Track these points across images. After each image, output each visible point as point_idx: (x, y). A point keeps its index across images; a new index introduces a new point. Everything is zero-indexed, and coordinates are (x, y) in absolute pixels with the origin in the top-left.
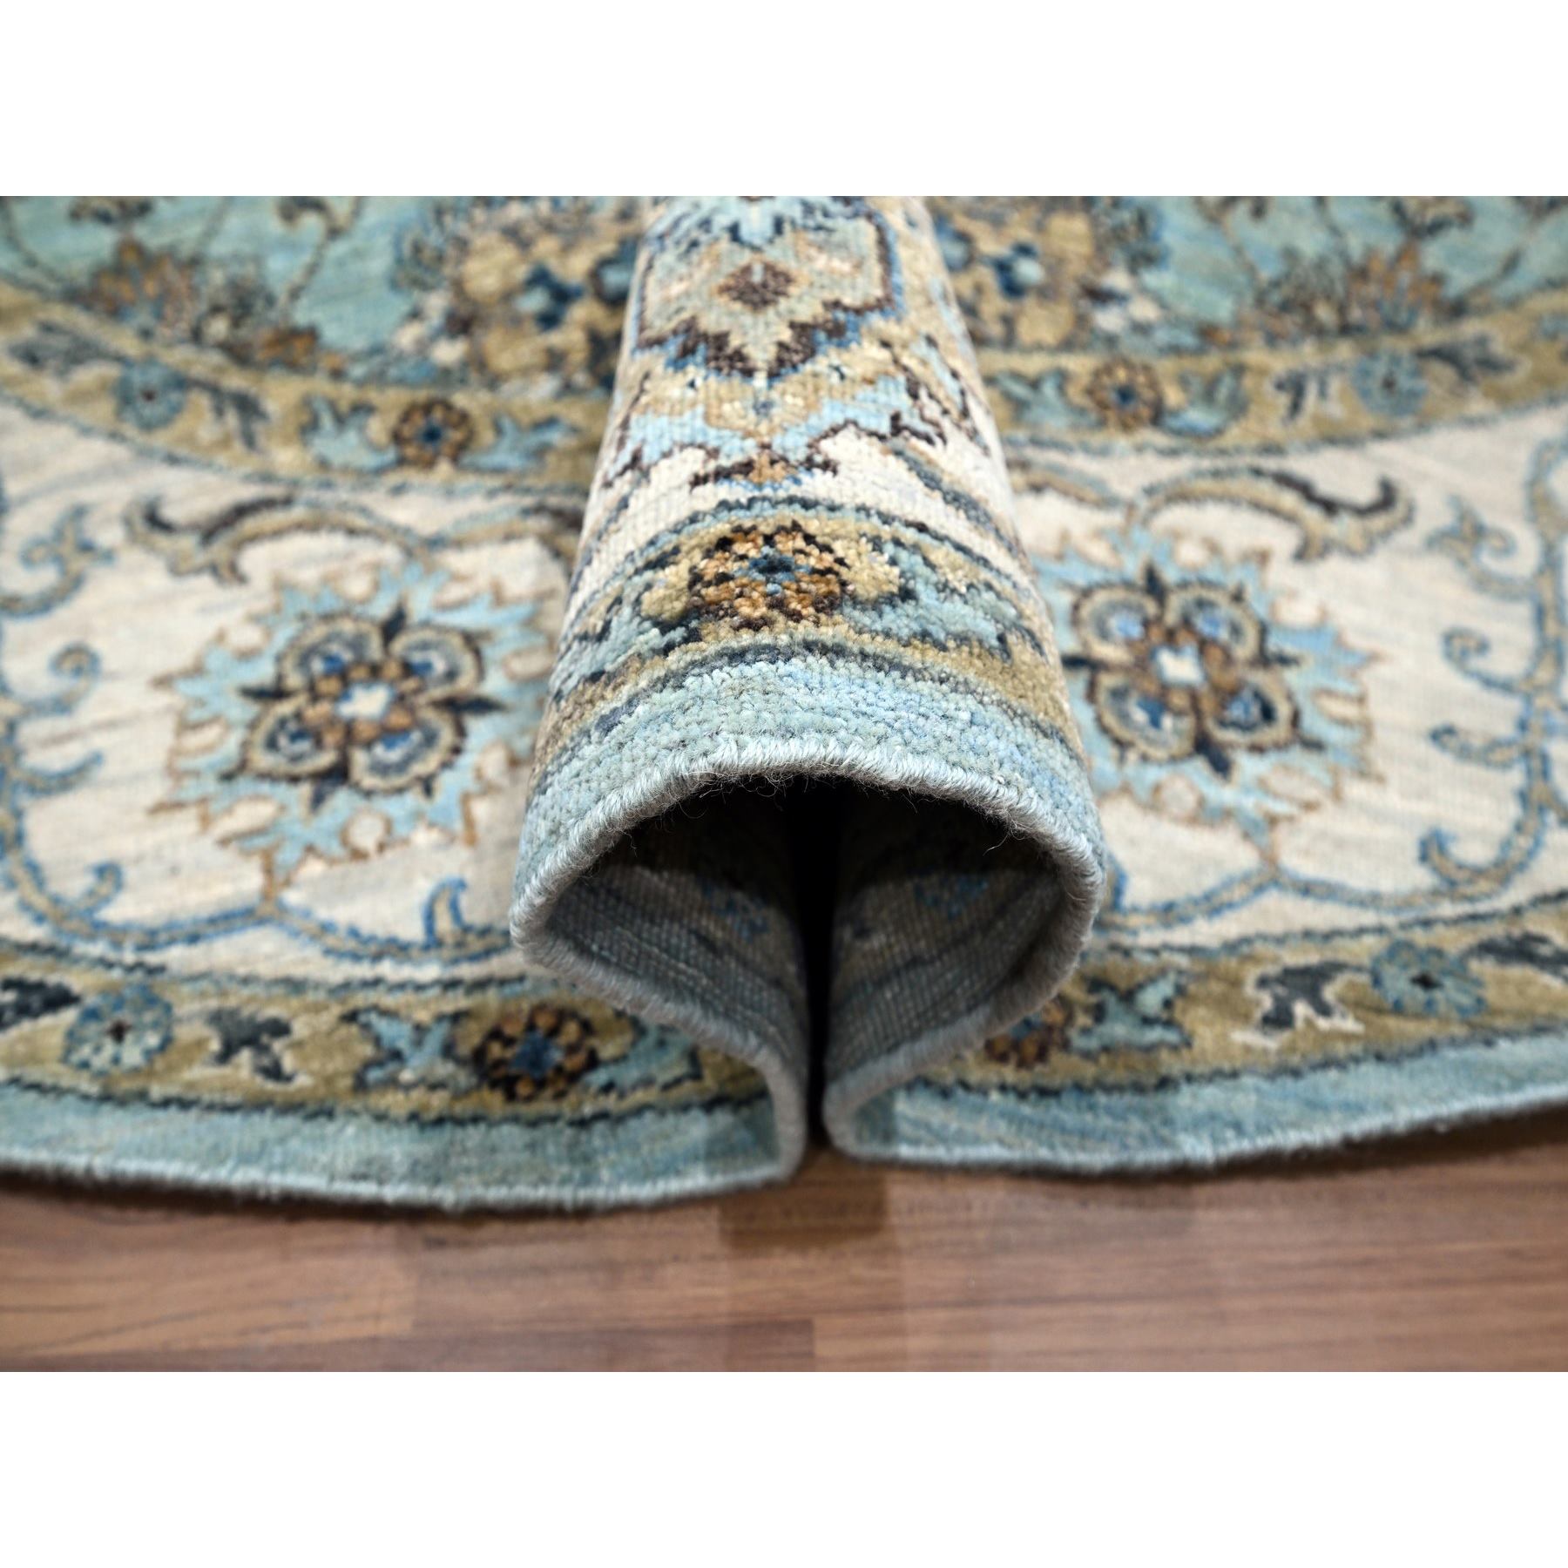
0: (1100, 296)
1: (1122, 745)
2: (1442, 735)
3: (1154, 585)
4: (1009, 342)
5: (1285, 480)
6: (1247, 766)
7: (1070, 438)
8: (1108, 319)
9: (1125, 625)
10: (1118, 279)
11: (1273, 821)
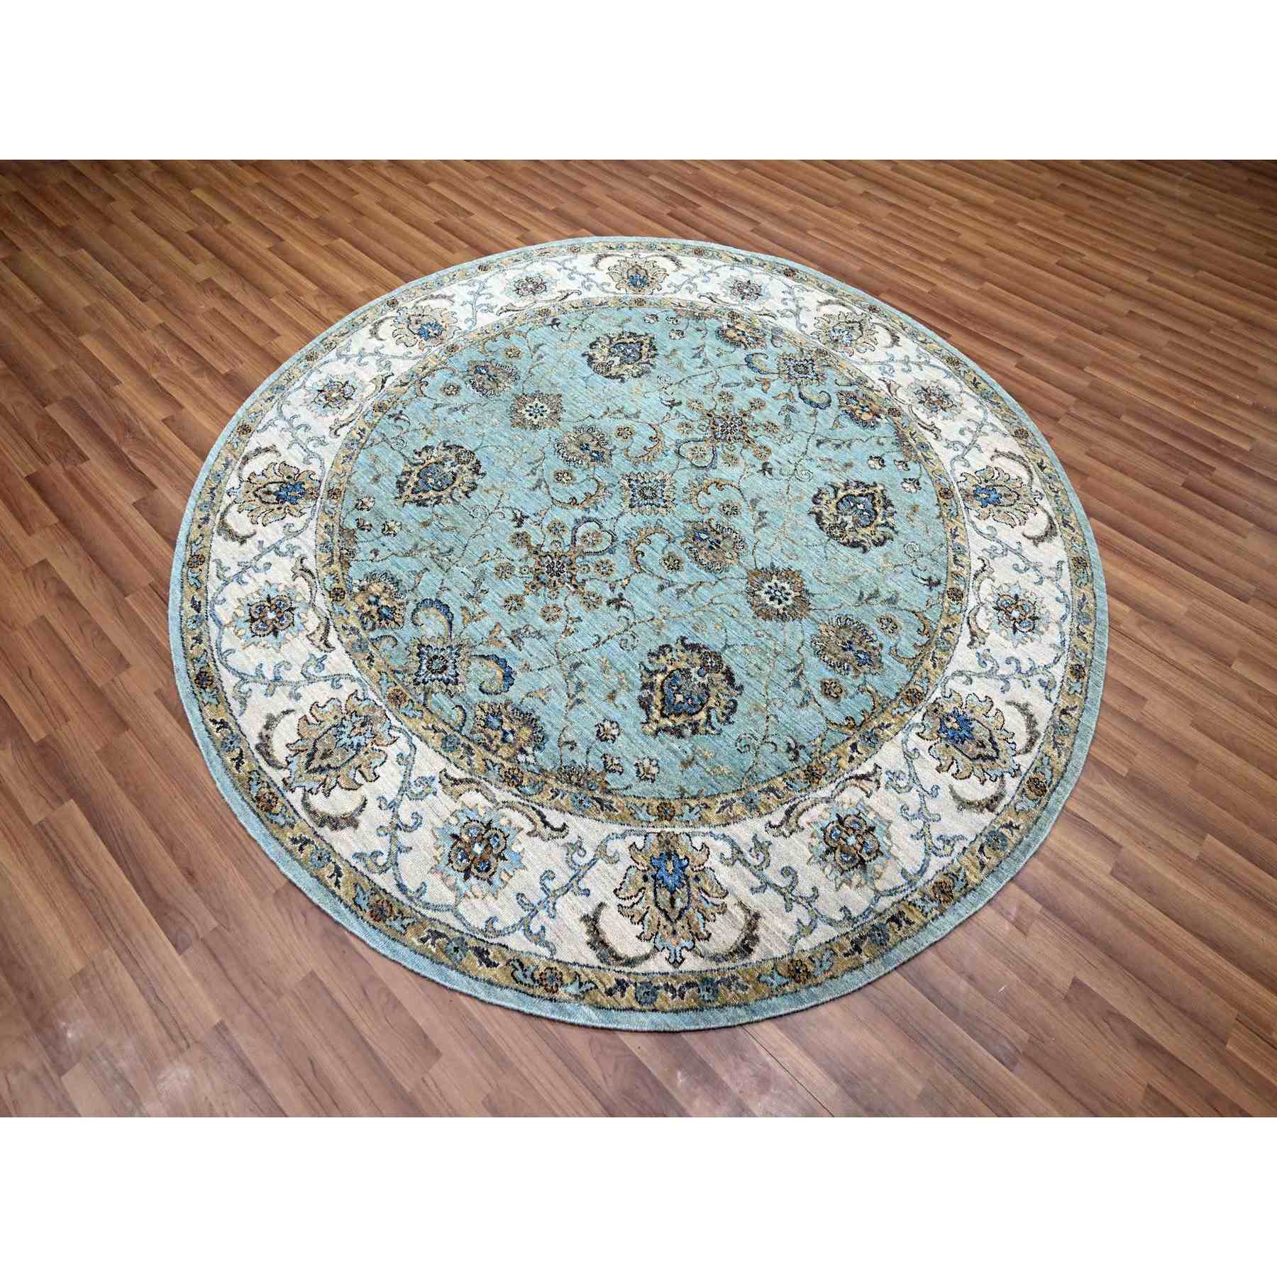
0: (522, 751)
1: (450, 861)
2: (520, 895)
3: (488, 827)
4: (495, 752)
5: (539, 813)
6: (473, 880)
7: (493, 781)
8: (521, 758)
9: (474, 832)
10: (529, 750)
11: (465, 895)
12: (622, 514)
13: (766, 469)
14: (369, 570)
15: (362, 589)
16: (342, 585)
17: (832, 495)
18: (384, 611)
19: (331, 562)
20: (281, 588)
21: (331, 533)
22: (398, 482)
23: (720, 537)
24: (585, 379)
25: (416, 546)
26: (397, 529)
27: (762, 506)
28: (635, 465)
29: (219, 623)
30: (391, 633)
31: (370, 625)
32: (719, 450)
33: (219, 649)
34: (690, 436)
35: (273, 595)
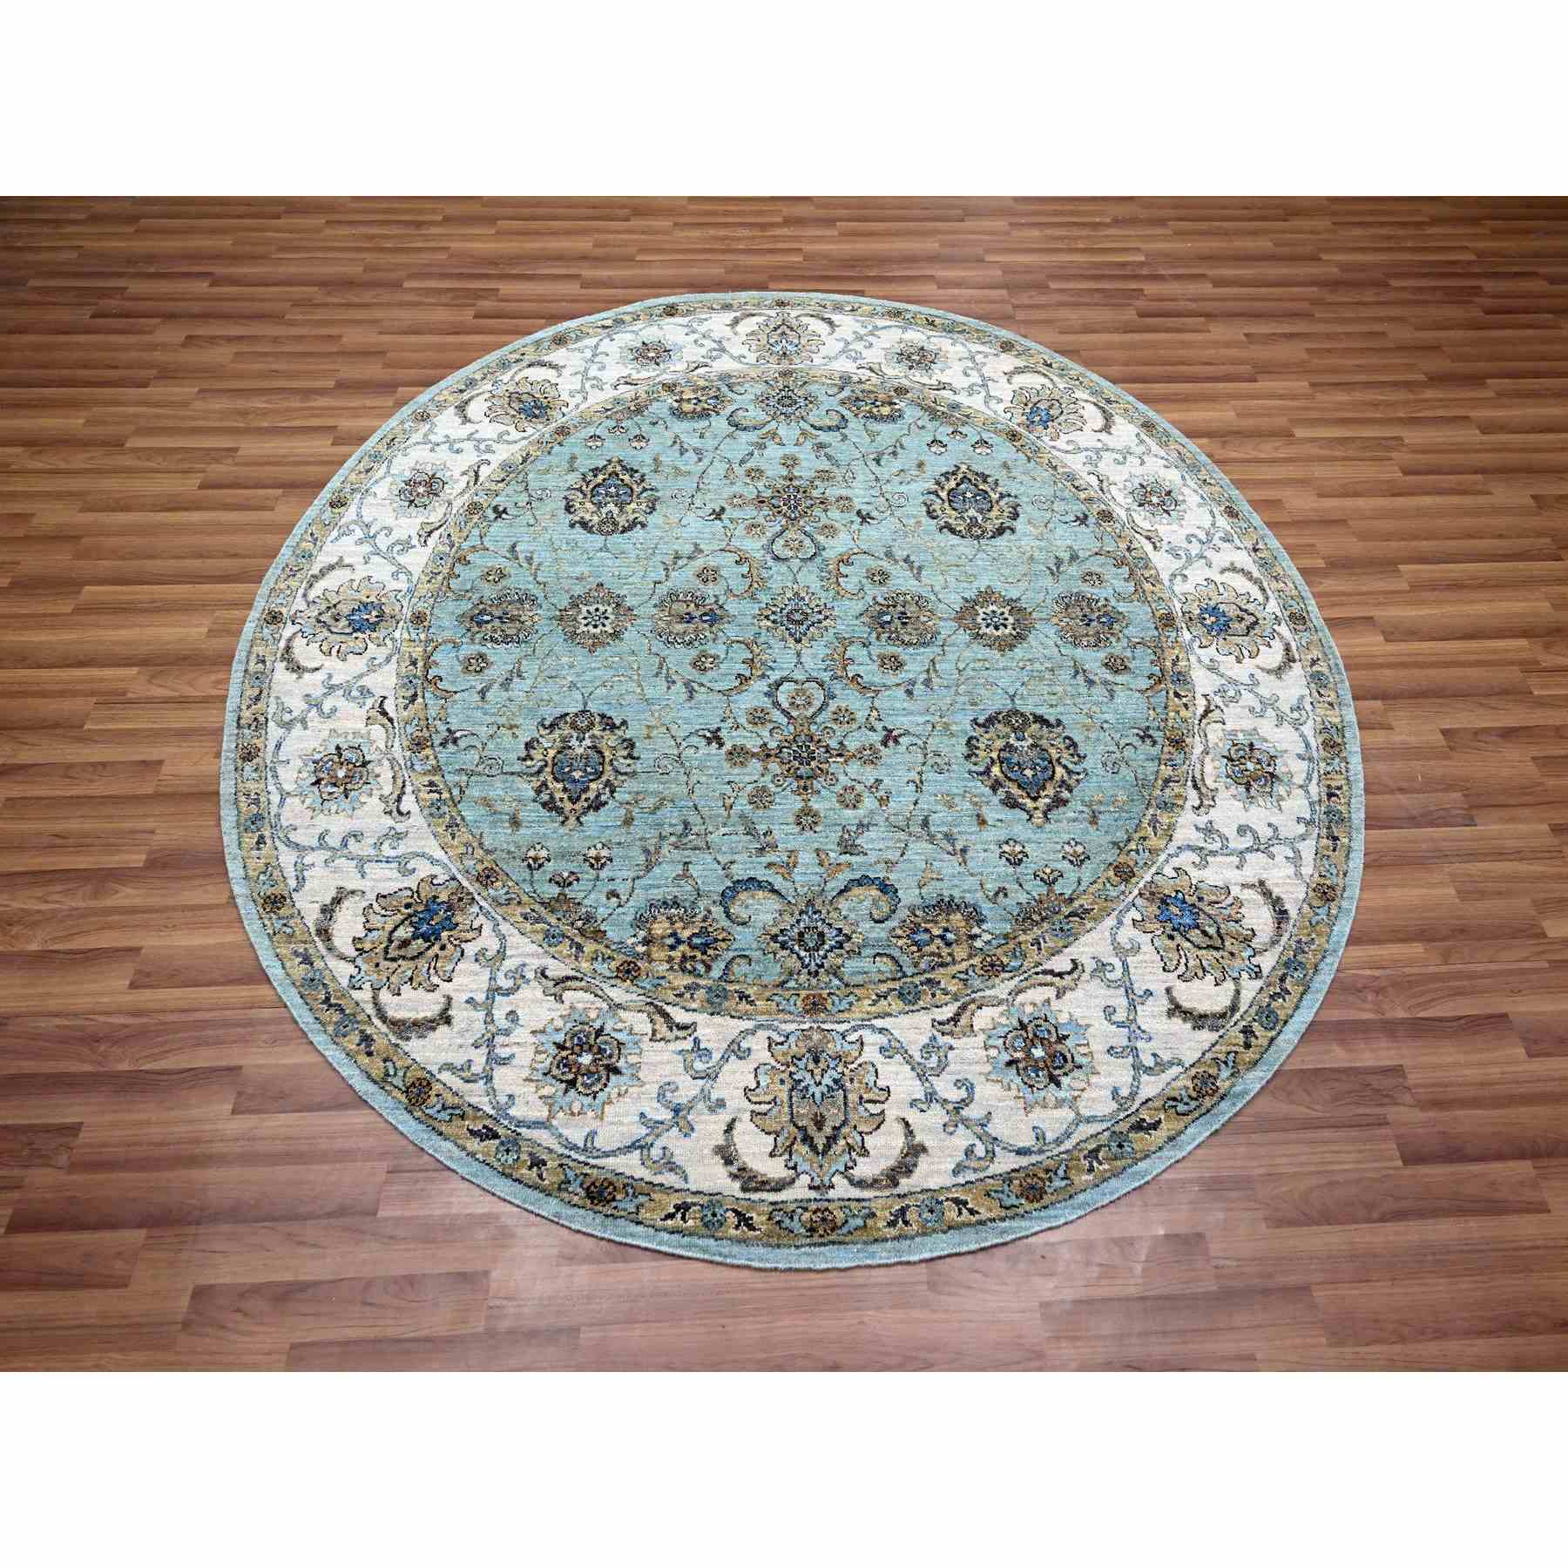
0: (974, 937)
1: (1031, 1086)
2: (1110, 1050)
3: (1023, 1026)
4: (954, 962)
5: (1045, 972)
6: (1065, 1081)
7: (982, 986)
8: (978, 944)
9: (1019, 1043)
10: (976, 930)
11: (1075, 1098)
12: (799, 655)
13: (865, 518)
14: (629, 918)
15: (647, 942)
16: (620, 958)
17: (939, 501)
18: (697, 941)
19: (579, 947)
20: (559, 1023)
21: (539, 920)
22: (544, 805)
23: (900, 608)
24: (604, 549)
25: (646, 851)
26: (605, 853)
27: (900, 554)
28: (753, 597)
29: (537, 1124)
30: (731, 954)
31: (701, 968)
32: (808, 529)
33: (575, 1148)
34: (769, 534)
35: (560, 1038)
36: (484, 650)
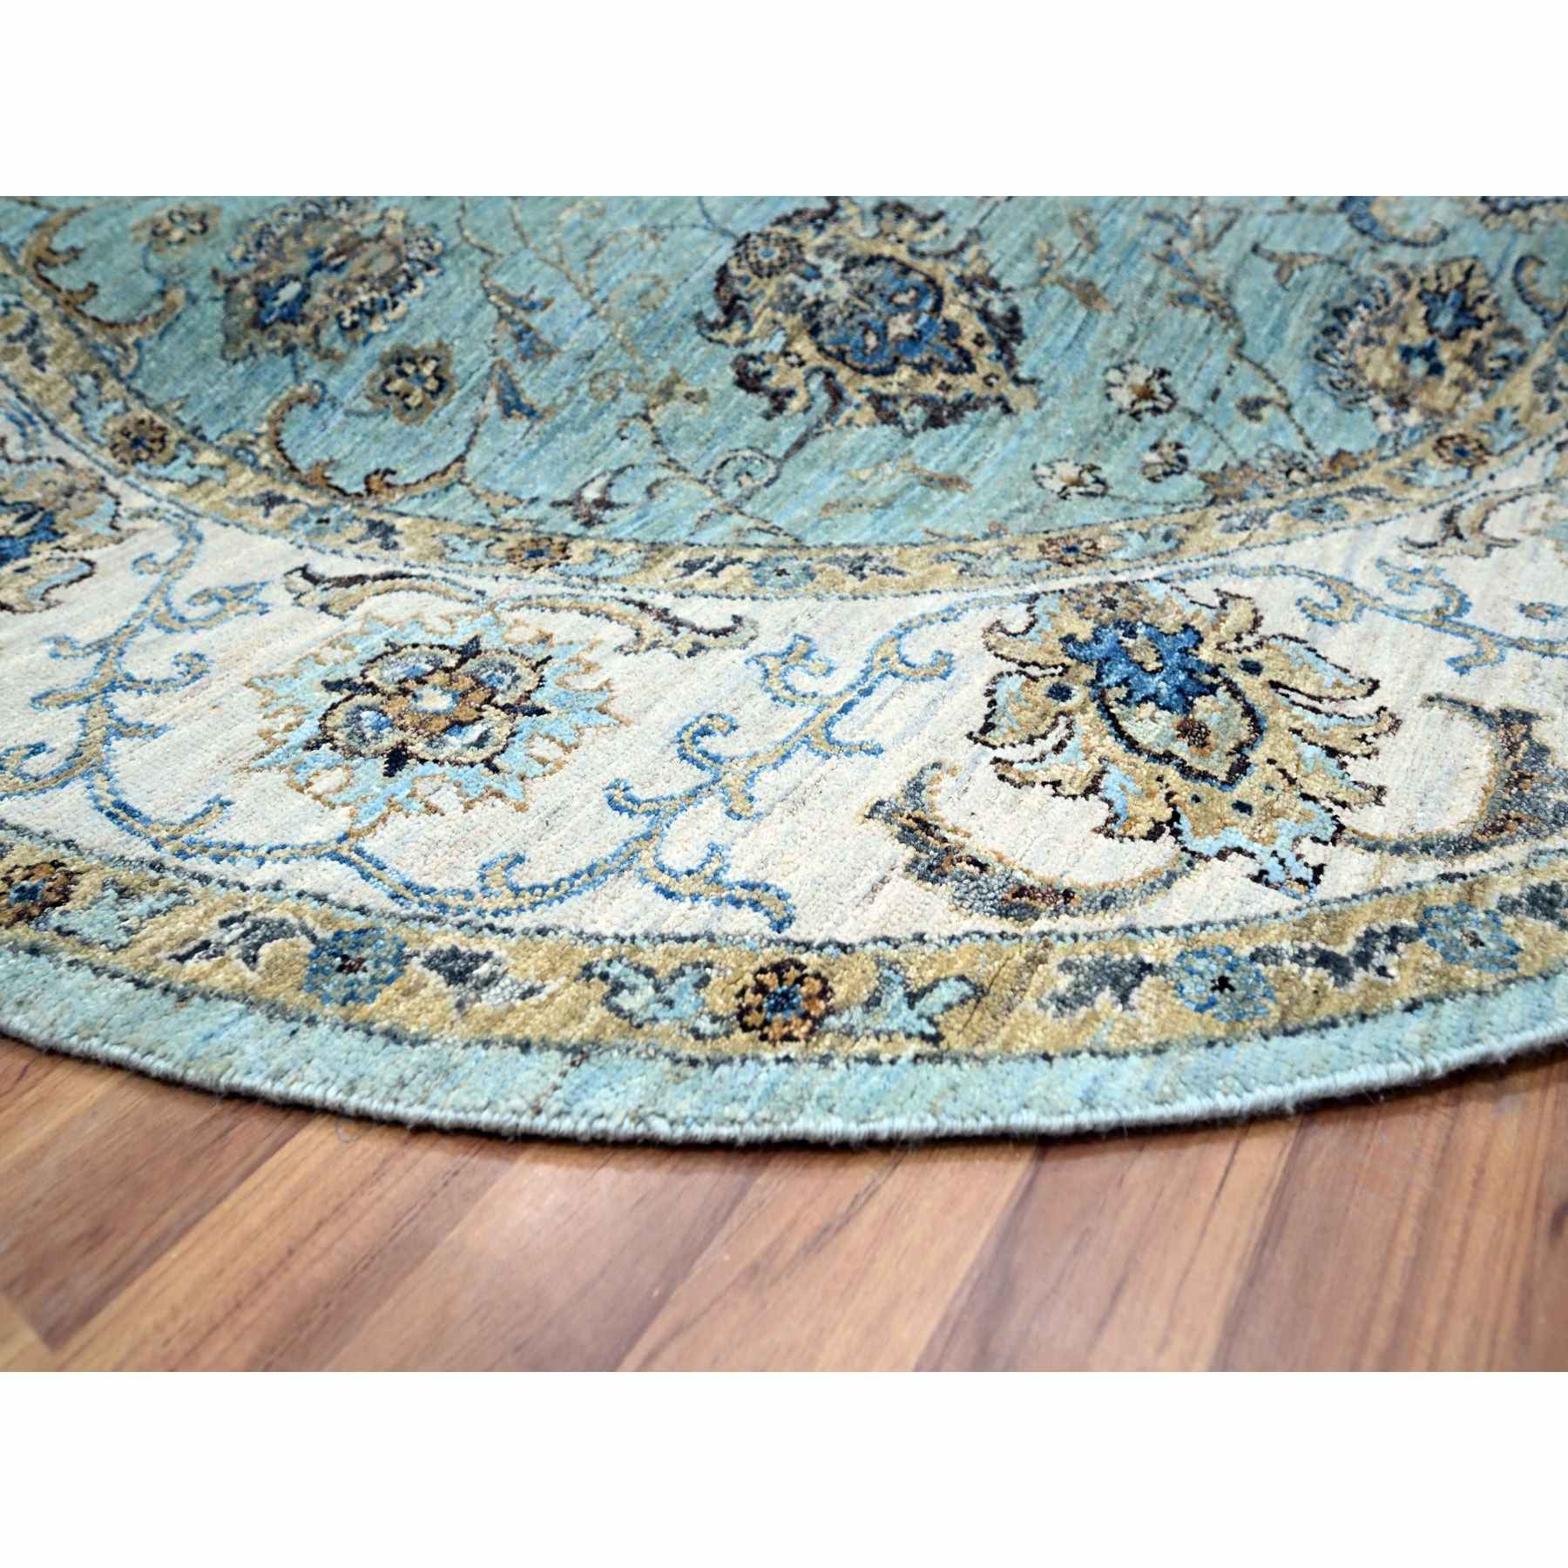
15: (1401, 403)
18: (1444, 321)
22: (935, 422)
25: (1183, 300)
26: (1139, 376)
30: (1506, 279)
31: (1505, 347)
36: (385, 346)
